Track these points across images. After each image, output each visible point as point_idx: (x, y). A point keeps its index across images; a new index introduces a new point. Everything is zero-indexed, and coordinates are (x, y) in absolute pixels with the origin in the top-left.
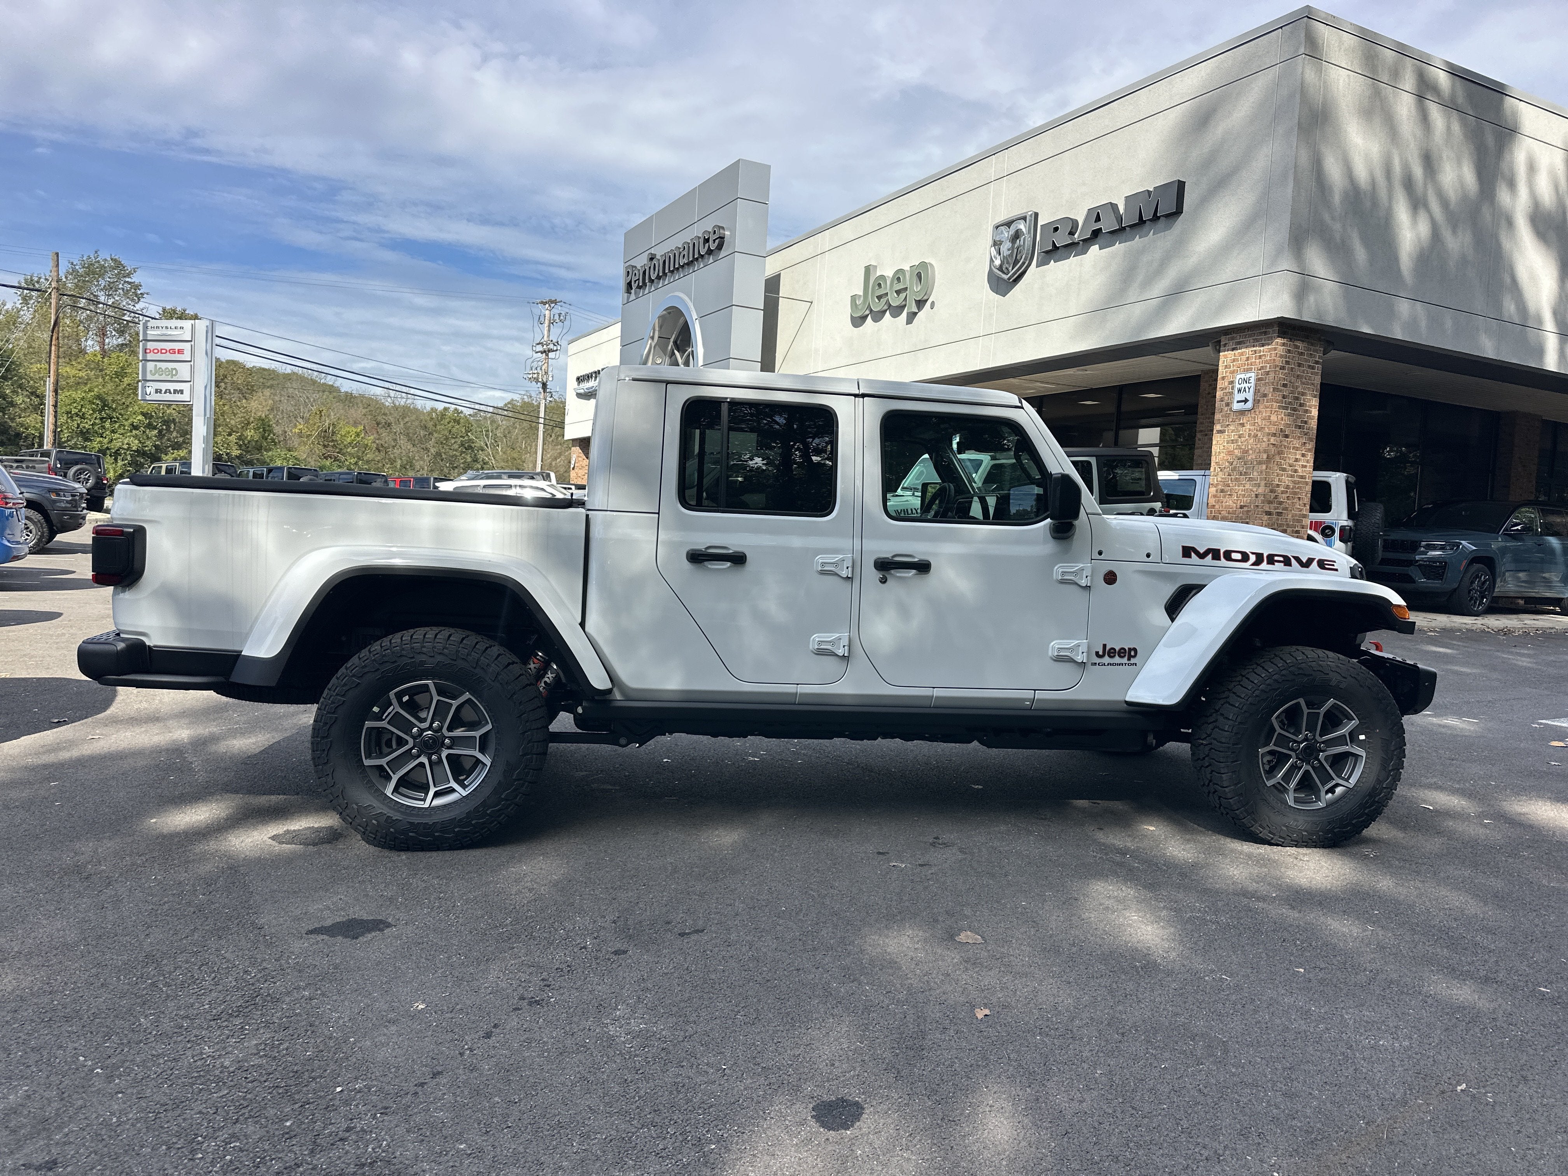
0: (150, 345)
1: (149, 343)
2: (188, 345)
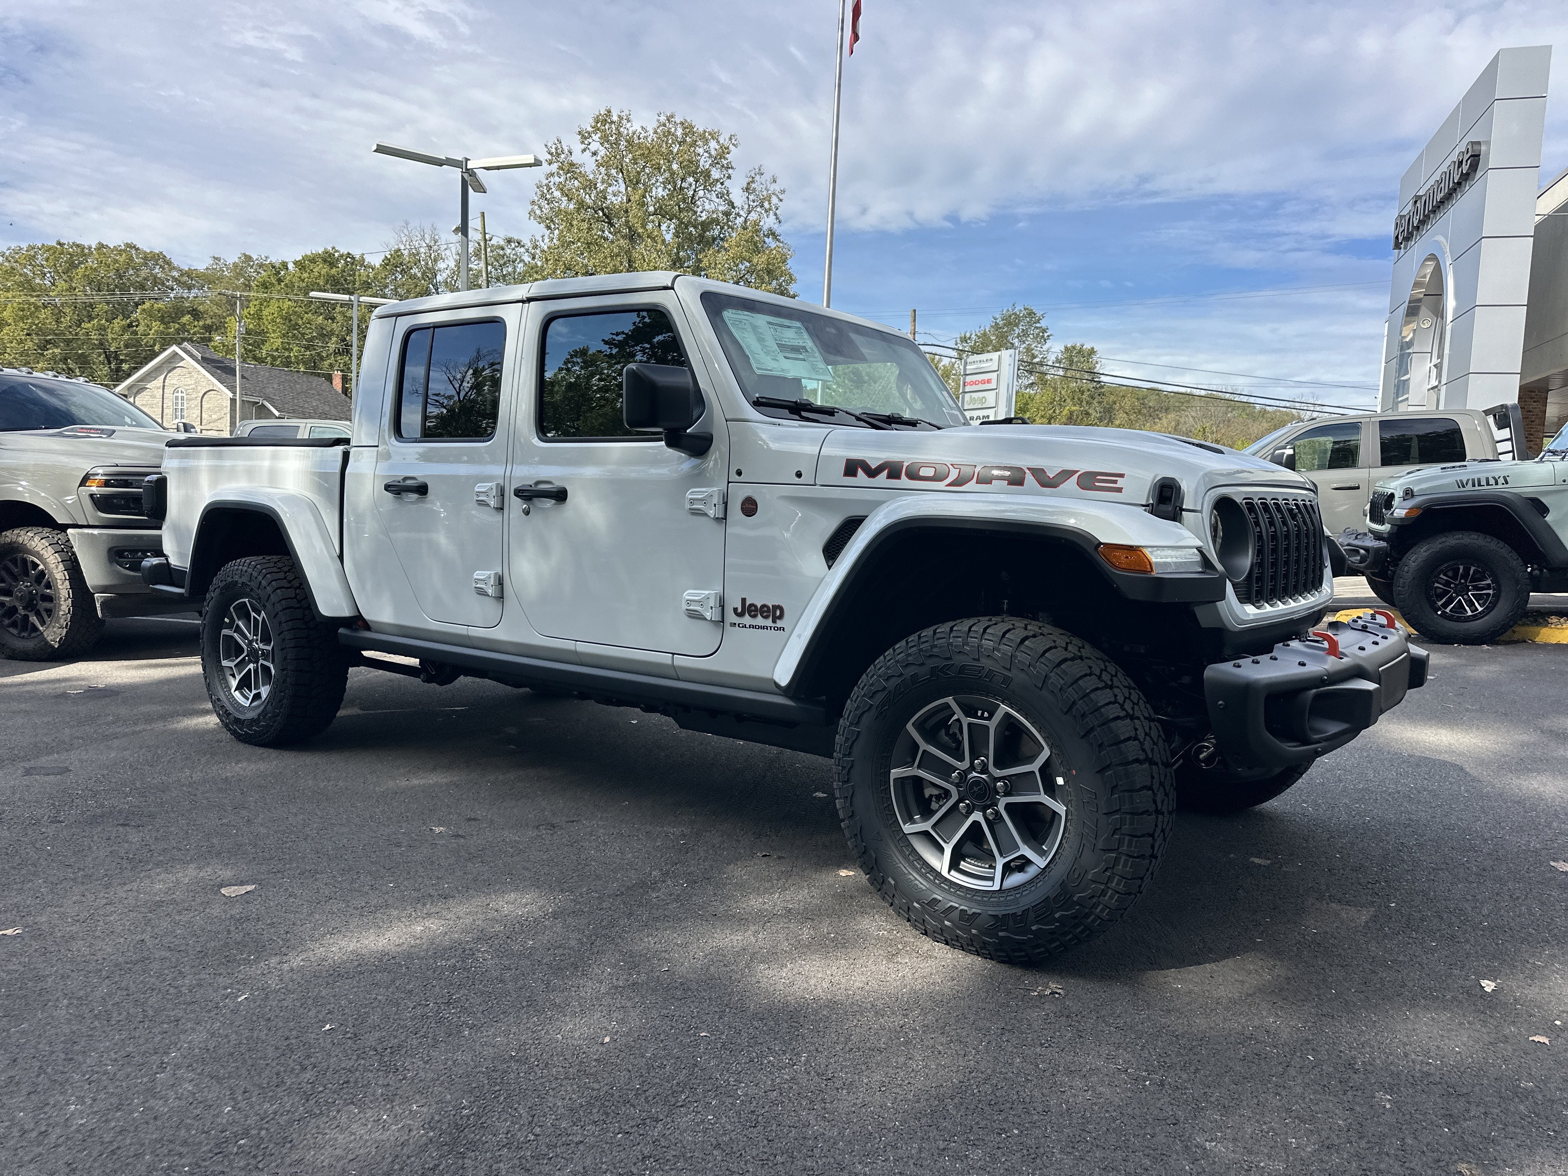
0: (969, 379)
1: (968, 377)
2: (995, 374)
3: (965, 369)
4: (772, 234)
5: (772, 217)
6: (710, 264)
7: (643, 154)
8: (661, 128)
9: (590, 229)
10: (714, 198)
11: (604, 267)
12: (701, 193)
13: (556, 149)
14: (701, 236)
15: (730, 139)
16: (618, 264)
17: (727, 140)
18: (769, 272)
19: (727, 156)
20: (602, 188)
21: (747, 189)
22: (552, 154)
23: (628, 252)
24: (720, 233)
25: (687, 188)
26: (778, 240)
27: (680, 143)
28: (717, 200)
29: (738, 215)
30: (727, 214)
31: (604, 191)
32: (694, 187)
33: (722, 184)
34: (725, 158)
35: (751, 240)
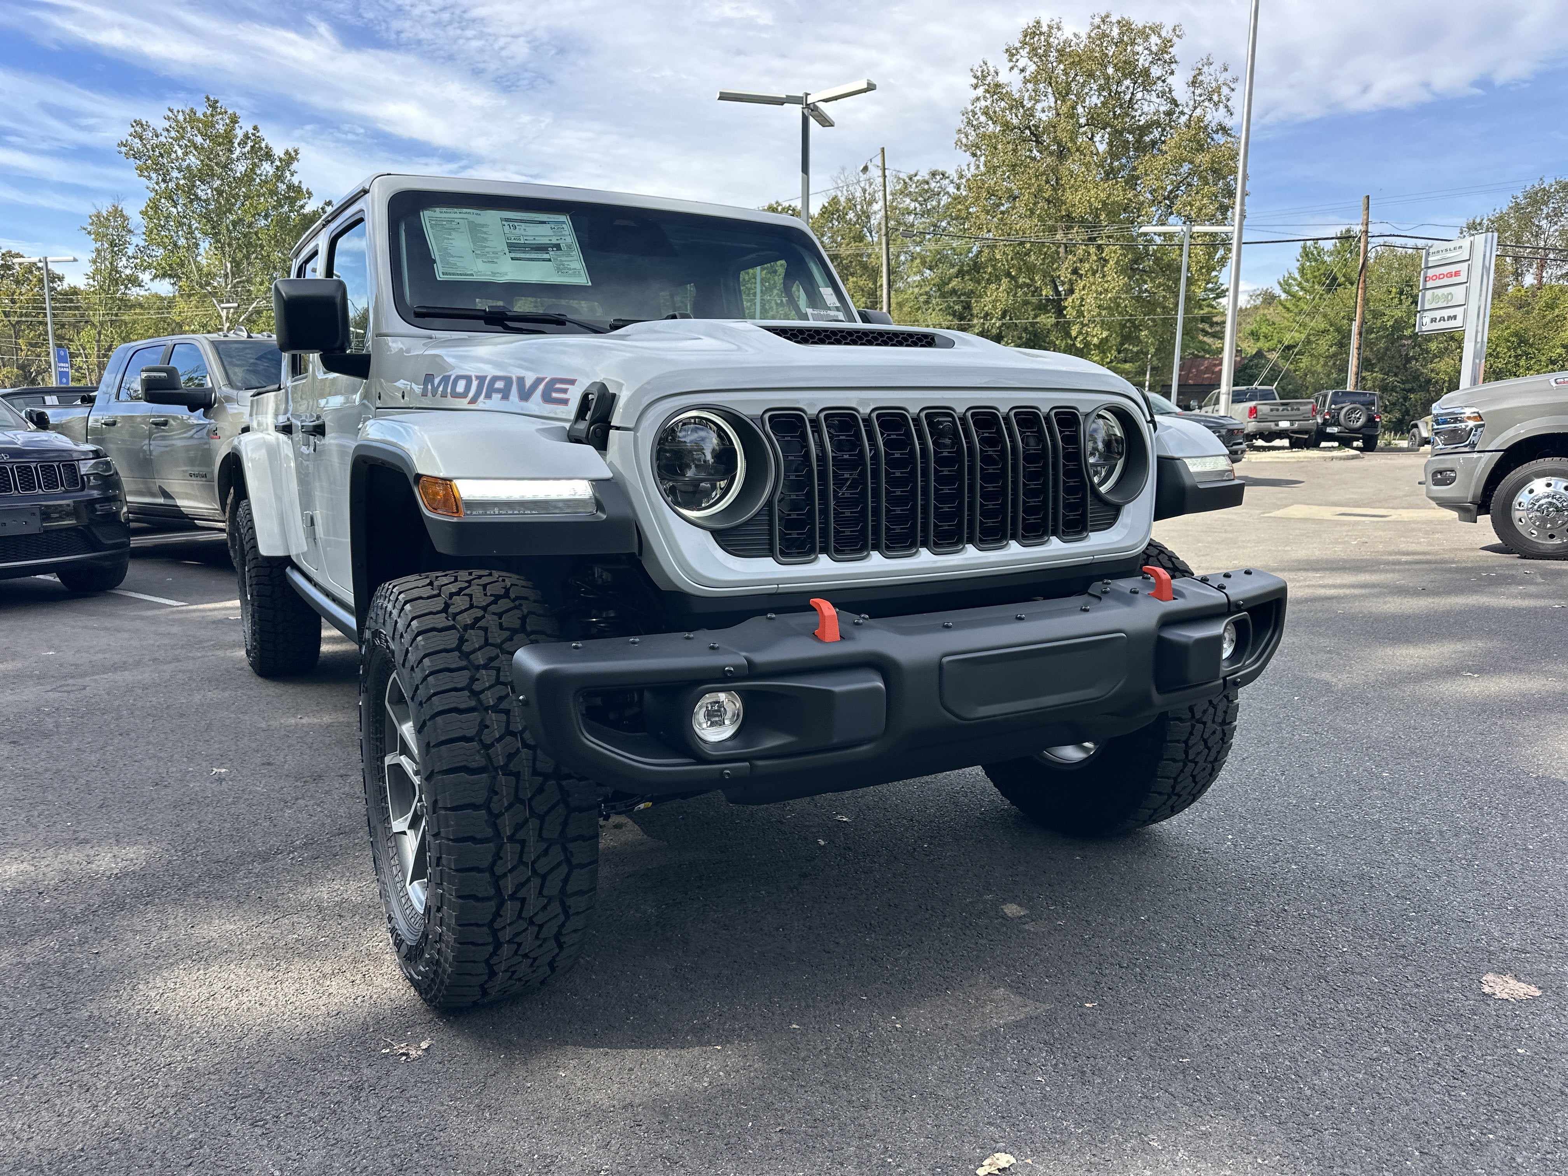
1: (1429, 271)
2: (1466, 264)
3: (1427, 261)
4: (1223, 129)
5: (1222, 109)
6: (1146, 171)
7: (1073, 62)
8: (1095, 32)
9: (1015, 151)
10: (1154, 98)
11: (1028, 188)
12: (1139, 96)
13: (982, 72)
14: (1139, 141)
15: (1174, 30)
16: (1043, 183)
17: (1170, 32)
18: (1215, 171)
19: (1170, 50)
20: (1029, 106)
21: (1194, 83)
22: (976, 77)
23: (1055, 170)
24: (1162, 135)
25: (1124, 92)
26: (1229, 135)
27: (1116, 44)
28: (1158, 100)
29: (1182, 113)
30: (1169, 114)
31: (1032, 108)
32: (1131, 89)
33: (1164, 81)
34: (1166, 52)
35: (1194, 139)
